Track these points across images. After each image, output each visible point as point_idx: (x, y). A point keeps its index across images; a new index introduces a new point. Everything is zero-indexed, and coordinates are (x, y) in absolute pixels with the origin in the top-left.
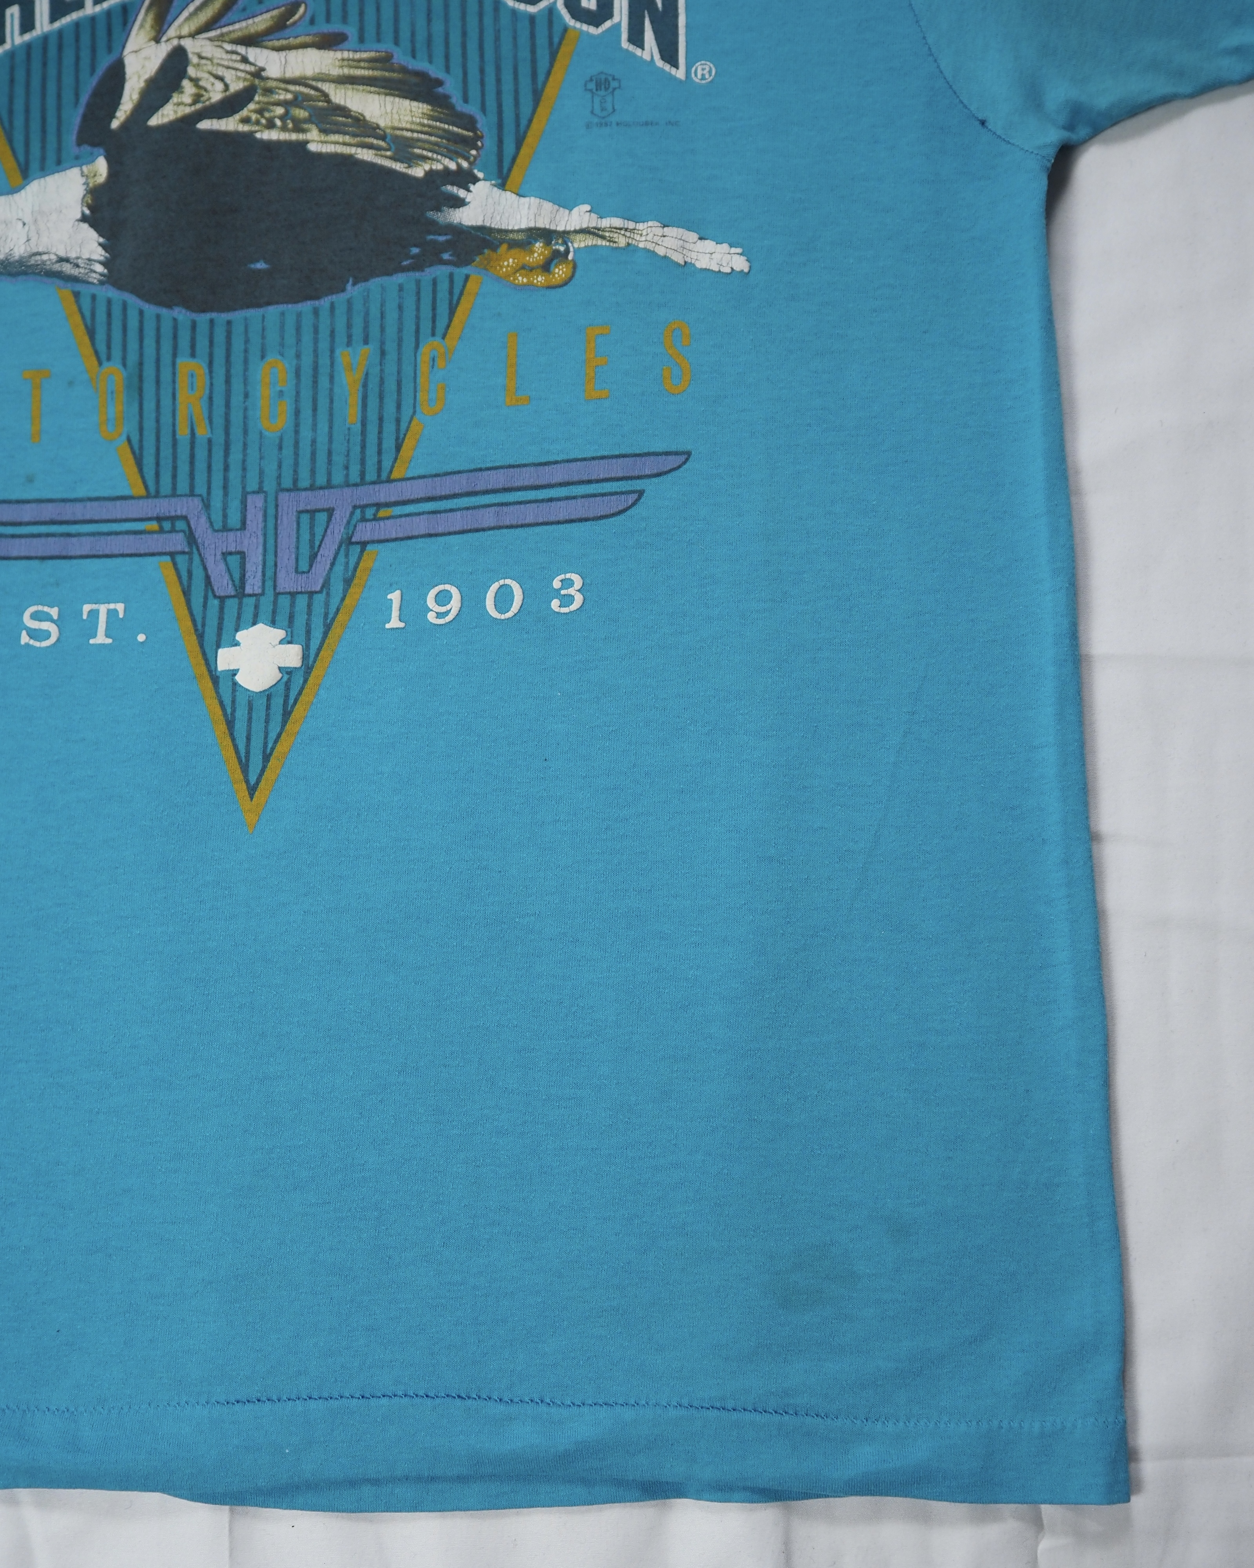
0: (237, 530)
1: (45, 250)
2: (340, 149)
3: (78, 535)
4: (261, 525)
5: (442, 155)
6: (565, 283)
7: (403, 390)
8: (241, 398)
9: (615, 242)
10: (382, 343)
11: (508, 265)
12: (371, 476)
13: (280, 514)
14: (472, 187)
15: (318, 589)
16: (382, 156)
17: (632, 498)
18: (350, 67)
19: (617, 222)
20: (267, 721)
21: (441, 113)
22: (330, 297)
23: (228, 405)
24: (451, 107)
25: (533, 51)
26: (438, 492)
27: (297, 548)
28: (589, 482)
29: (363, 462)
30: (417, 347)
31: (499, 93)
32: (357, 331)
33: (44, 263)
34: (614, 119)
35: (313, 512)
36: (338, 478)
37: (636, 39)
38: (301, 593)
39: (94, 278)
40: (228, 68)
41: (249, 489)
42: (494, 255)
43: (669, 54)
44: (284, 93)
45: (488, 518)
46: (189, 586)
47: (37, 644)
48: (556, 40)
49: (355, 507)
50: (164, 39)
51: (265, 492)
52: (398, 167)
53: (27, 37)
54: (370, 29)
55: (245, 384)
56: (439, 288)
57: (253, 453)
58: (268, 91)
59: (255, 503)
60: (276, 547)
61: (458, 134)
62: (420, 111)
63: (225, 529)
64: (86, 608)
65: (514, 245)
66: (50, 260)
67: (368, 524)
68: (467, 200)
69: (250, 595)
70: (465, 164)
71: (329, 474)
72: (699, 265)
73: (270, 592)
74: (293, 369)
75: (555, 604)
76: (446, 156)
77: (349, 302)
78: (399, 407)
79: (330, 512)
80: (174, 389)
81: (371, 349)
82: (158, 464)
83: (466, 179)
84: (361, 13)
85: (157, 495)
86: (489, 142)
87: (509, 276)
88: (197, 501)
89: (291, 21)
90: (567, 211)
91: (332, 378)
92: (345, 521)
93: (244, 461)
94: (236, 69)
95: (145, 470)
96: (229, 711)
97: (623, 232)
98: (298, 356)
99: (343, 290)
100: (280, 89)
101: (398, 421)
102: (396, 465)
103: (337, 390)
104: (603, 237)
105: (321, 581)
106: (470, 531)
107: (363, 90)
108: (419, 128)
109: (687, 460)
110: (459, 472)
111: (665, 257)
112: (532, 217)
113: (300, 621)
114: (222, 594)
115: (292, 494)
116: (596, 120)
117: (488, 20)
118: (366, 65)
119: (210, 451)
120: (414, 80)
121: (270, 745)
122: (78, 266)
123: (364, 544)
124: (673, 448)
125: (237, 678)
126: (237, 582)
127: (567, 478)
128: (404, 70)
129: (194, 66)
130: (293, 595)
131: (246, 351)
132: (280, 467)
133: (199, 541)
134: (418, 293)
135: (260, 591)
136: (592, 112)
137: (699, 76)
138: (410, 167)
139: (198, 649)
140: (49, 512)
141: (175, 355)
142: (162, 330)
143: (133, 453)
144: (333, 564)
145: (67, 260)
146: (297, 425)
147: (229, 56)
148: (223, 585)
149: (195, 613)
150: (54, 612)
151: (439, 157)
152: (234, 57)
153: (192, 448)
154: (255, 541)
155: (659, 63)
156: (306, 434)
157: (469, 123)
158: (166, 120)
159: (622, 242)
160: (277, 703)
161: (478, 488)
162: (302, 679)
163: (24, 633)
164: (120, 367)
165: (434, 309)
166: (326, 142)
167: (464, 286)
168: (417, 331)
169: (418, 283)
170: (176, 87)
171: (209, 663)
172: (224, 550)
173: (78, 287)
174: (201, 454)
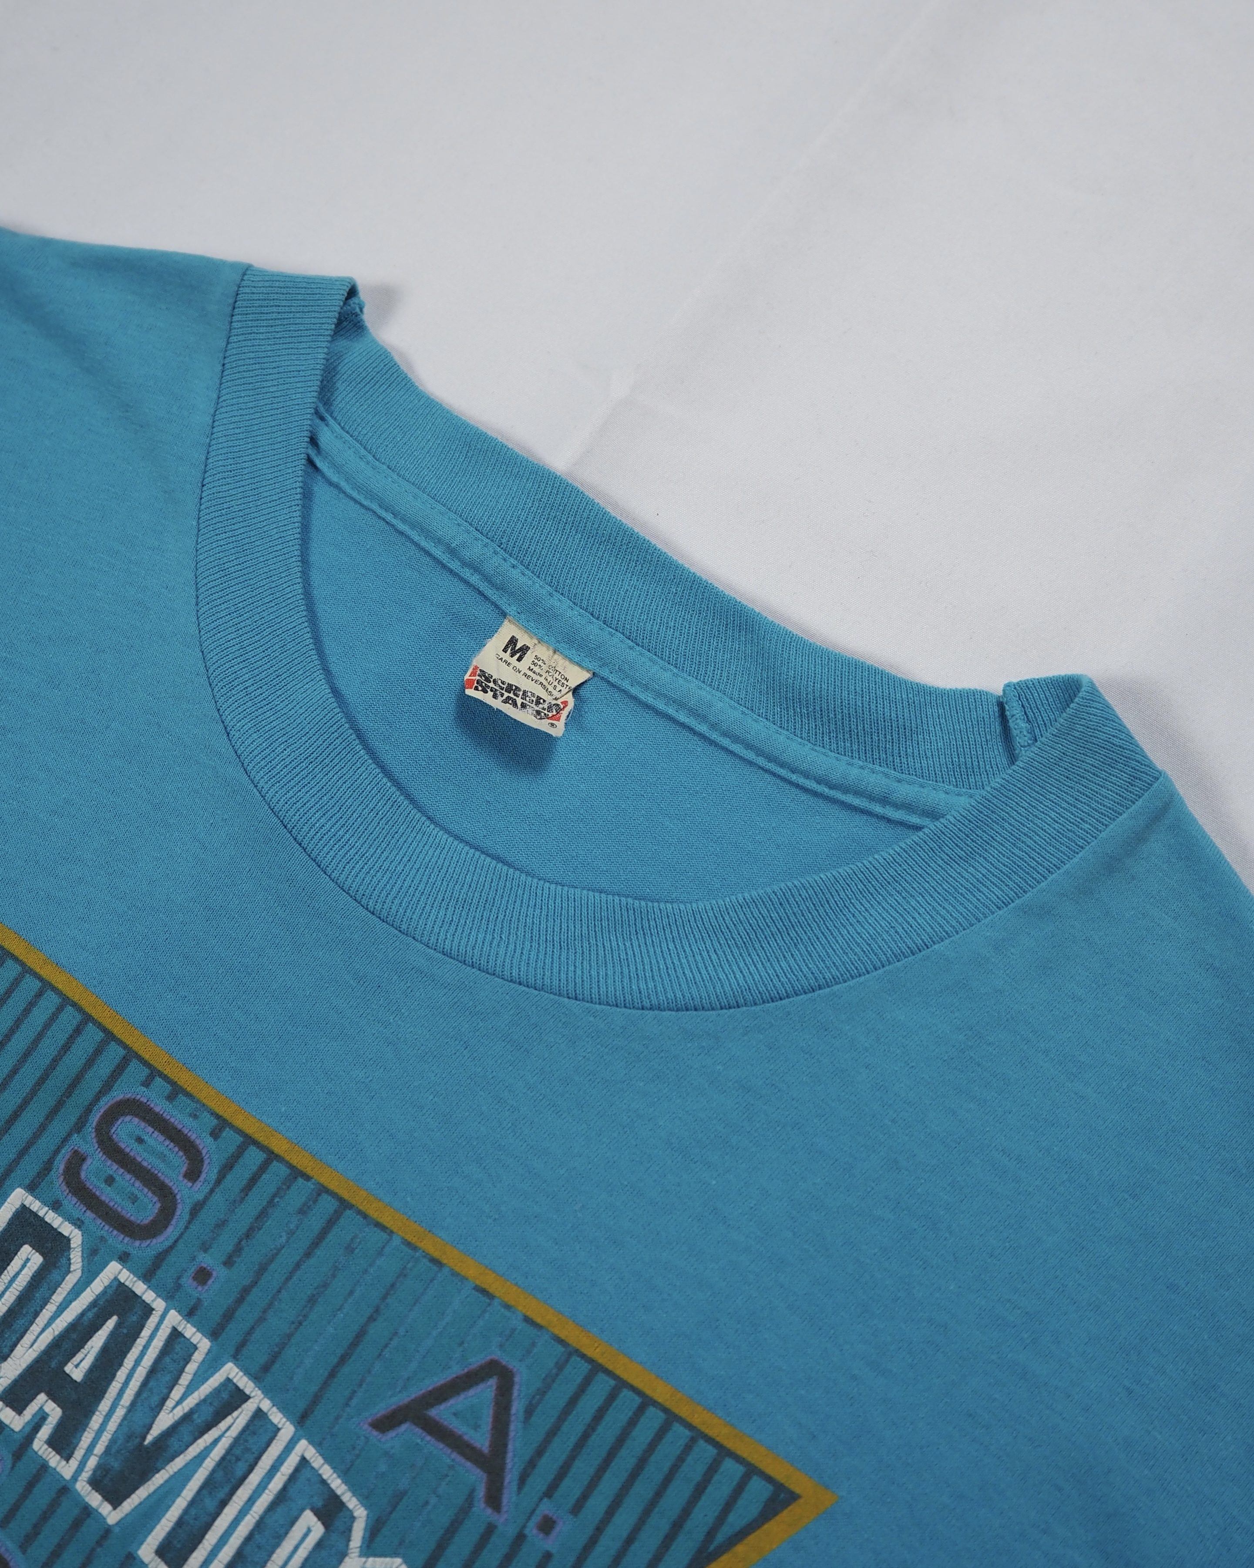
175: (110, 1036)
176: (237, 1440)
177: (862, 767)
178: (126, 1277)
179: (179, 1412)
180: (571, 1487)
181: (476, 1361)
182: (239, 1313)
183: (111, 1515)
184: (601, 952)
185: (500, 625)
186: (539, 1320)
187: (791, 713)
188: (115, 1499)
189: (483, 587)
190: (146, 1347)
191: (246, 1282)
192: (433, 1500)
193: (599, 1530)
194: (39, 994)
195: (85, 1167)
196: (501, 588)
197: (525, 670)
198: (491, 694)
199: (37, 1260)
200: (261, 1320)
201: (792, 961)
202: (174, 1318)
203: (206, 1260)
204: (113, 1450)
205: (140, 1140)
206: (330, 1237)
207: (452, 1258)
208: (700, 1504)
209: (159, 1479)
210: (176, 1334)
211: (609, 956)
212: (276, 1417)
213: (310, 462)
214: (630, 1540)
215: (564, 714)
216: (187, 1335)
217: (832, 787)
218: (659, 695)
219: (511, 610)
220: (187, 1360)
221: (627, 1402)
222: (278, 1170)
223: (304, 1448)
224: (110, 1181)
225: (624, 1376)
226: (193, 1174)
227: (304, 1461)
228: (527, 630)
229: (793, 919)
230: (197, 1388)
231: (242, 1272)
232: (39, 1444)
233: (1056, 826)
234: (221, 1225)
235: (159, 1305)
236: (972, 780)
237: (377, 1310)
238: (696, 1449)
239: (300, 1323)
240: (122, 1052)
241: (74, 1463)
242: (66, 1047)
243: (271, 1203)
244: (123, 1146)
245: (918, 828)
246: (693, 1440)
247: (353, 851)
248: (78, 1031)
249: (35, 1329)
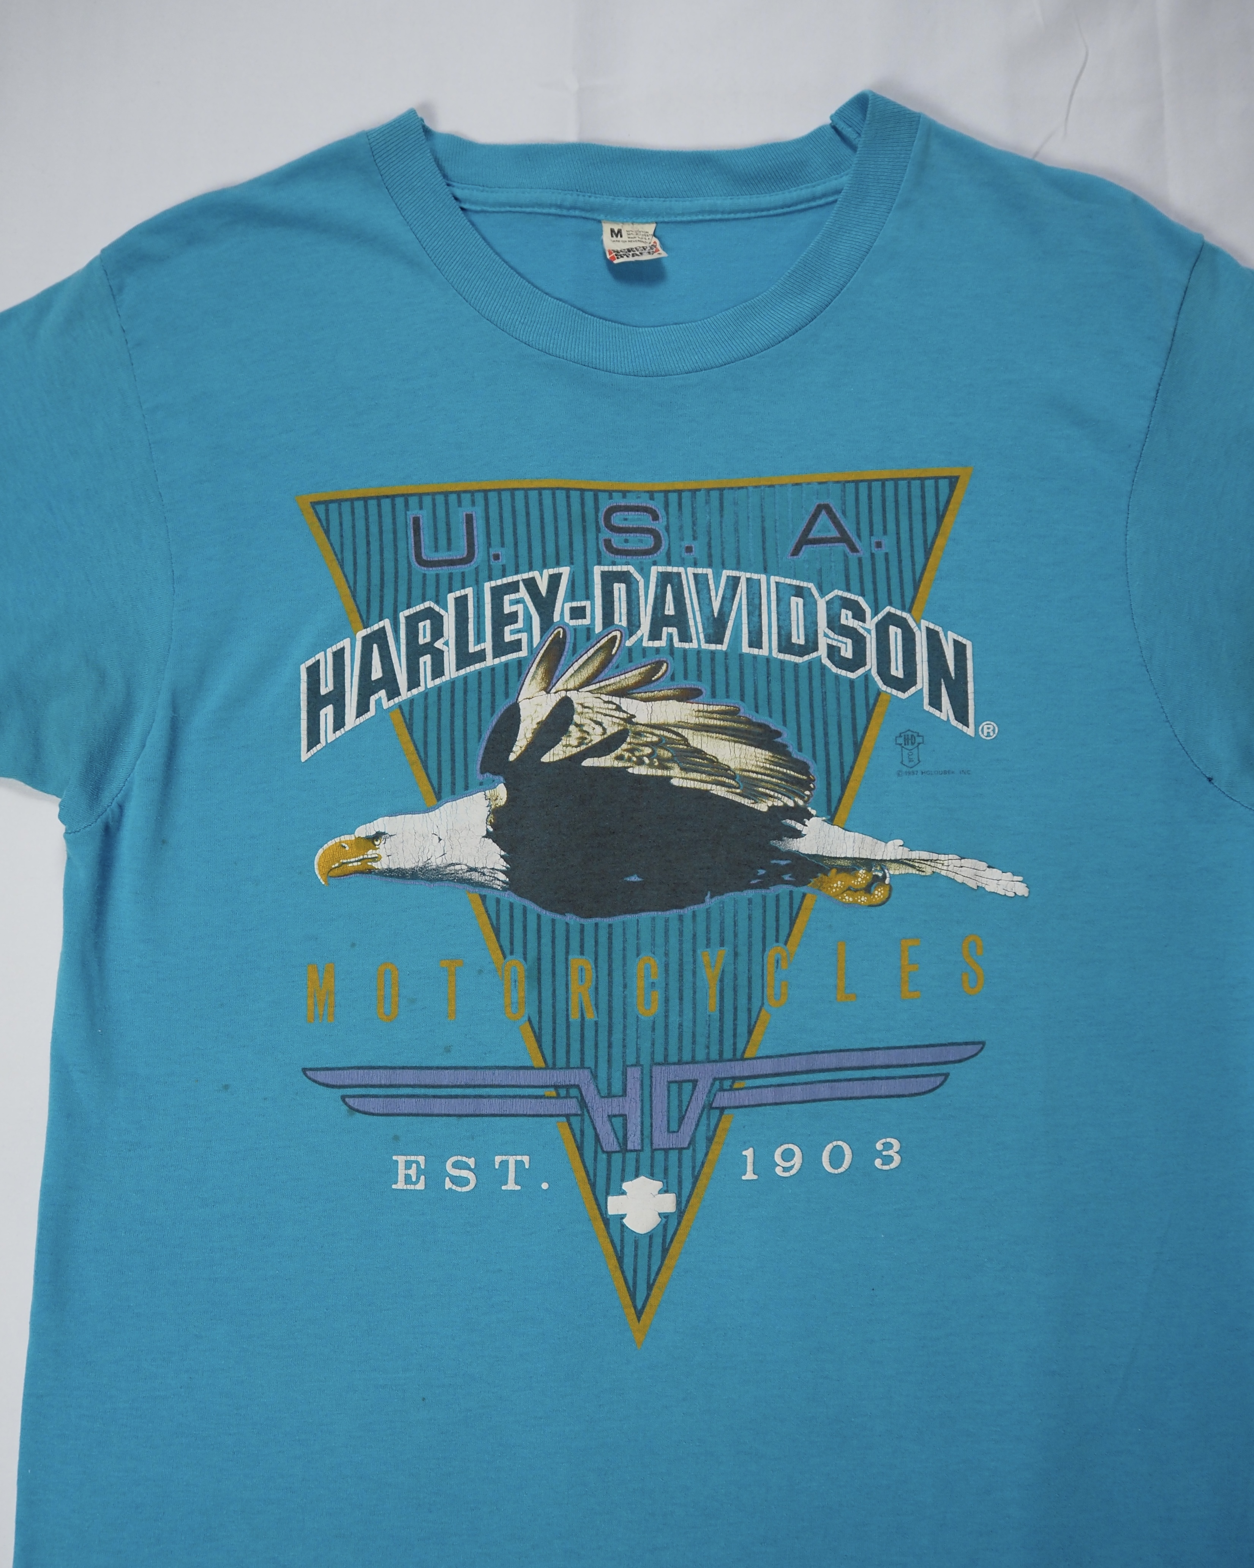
0: (620, 1096)
1: (458, 862)
2: (698, 785)
3: (489, 1097)
4: (639, 1093)
5: (782, 794)
6: (883, 903)
7: (753, 985)
8: (621, 989)
9: (923, 872)
10: (735, 946)
11: (837, 887)
12: (728, 1054)
13: (654, 1084)
14: (807, 822)
15: (686, 1145)
16: (732, 792)
17: (939, 1080)
18: (705, 717)
19: (925, 855)
20: (650, 1257)
21: (781, 759)
22: (692, 907)
23: (610, 995)
24: (788, 754)
25: (853, 711)
26: (783, 1069)
27: (668, 1112)
28: (906, 1066)
29: (721, 1042)
30: (764, 950)
31: (826, 744)
32: (715, 936)
33: (457, 871)
34: (918, 768)
35: (680, 1083)
36: (701, 1055)
37: (936, 702)
38: (673, 1149)
39: (498, 885)
40: (606, 715)
41: (628, 1063)
42: (825, 878)
43: (962, 717)
44: (651, 736)
45: (824, 1091)
46: (582, 1142)
47: (459, 1189)
48: (871, 701)
49: (715, 1079)
50: (553, 690)
51: (642, 1066)
52: (746, 802)
53: (438, 681)
54: (721, 688)
55: (624, 978)
56: (781, 903)
57: (631, 1033)
58: (638, 734)
59: (634, 1074)
60: (651, 1110)
61: (795, 777)
62: (763, 757)
63: (610, 1095)
64: (498, 1159)
65: (841, 869)
66: (462, 869)
67: (726, 1093)
68: (803, 833)
69: (631, 1151)
70: (801, 803)
71: (693, 1051)
72: (988, 889)
73: (647, 1149)
74: (663, 965)
75: (878, 1163)
76: (785, 795)
77: (708, 911)
78: (750, 998)
79: (695, 1082)
80: (567, 981)
81: (726, 950)
82: (554, 1041)
83: (802, 815)
84: (713, 673)
85: (554, 1067)
86: (819, 784)
87: (838, 895)
88: (587, 1072)
89: (656, 677)
90: (884, 843)
91: (694, 973)
92: (707, 1090)
93: (624, 1040)
94: (613, 716)
95: (544, 1046)
96: (619, 1248)
97: (929, 863)
98: (666, 954)
99: (703, 901)
100: (647, 732)
101: (749, 1011)
102: (748, 1047)
103: (699, 984)
104: (913, 867)
105: (688, 1139)
106: (808, 1101)
107: (716, 738)
108: (762, 771)
109: (982, 1049)
110: (800, 1054)
111: (963, 883)
112: (857, 850)
113: (673, 1171)
114: (609, 1150)
115: (664, 1068)
116: (905, 769)
117: (816, 683)
118: (718, 716)
119: (596, 1031)
120: (758, 730)
121: (652, 1277)
122: (484, 874)
123: (722, 1109)
124: (971, 1039)
125: (624, 1221)
126: (621, 1140)
127: (887, 1062)
128: (749, 722)
129: (579, 714)
130: (666, 1151)
131: (624, 949)
132: (653, 1044)
133: (589, 1105)
134: (764, 907)
135: (639, 1148)
136: (902, 763)
137: (985, 734)
138: (756, 802)
139: (591, 1195)
140: (463, 1077)
141: (567, 953)
142: (557, 933)
143: (534, 1032)
144: (697, 1125)
145: (475, 870)
146: (667, 1011)
147: (606, 705)
148: (610, 1142)
149: (587, 1165)
150: (471, 1162)
151: (780, 796)
152: (611, 706)
153: (582, 1029)
154: (634, 1105)
155: (954, 722)
156: (674, 1018)
157: (803, 768)
158: (556, 758)
159: (928, 871)
160: (658, 1241)
161: (815, 1067)
162: (676, 1221)
163: (447, 1179)
164: (522, 960)
165: (777, 920)
166: (687, 779)
167: (802, 902)
168: (764, 938)
169: (764, 898)
170: (565, 732)
171: (602, 1208)
172: (610, 1114)
173: (484, 892)
174: (589, 1034)
175: (582, 491)
176: (748, 593)
177: (795, 191)
178: (661, 569)
179: (719, 599)
180: (878, 527)
181: (812, 509)
182: (713, 552)
183: (724, 647)
184: (748, 332)
185: (602, 227)
186: (824, 480)
187: (751, 185)
188: (721, 642)
189: (583, 214)
190: (689, 587)
191: (707, 540)
192: (833, 564)
193: (898, 534)
194: (540, 494)
195: (612, 543)
196: (592, 210)
197: (628, 240)
198: (625, 257)
199: (623, 586)
200: (723, 549)
201: (824, 286)
202: (691, 570)
203: (686, 543)
204: (706, 626)
205: (626, 519)
206: (725, 504)
207: (775, 481)
208: (927, 502)
209: (730, 624)
210: (696, 576)
211: (752, 331)
212: (755, 576)
213: (463, 209)
214: (911, 530)
215: (658, 246)
216: (700, 572)
217: (789, 207)
218: (691, 214)
219: (602, 217)
220: (708, 581)
221: (876, 486)
222: (686, 496)
223: (774, 579)
224: (626, 541)
225: (869, 478)
226: (656, 517)
227: (777, 583)
228: (614, 222)
229: (814, 269)
230: (719, 586)
231: (703, 539)
232: (677, 644)
233: (891, 164)
234: (681, 528)
235: (681, 570)
236: (842, 167)
237: (763, 517)
238: (912, 485)
239: (738, 540)
240: (592, 493)
241: (695, 641)
242: (569, 505)
243: (693, 508)
244: (621, 526)
245: (835, 201)
246: (909, 483)
247: (619, 358)
248: (568, 497)
249: (642, 609)
